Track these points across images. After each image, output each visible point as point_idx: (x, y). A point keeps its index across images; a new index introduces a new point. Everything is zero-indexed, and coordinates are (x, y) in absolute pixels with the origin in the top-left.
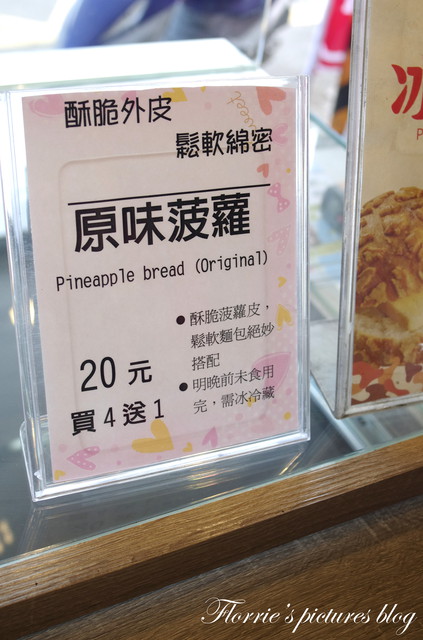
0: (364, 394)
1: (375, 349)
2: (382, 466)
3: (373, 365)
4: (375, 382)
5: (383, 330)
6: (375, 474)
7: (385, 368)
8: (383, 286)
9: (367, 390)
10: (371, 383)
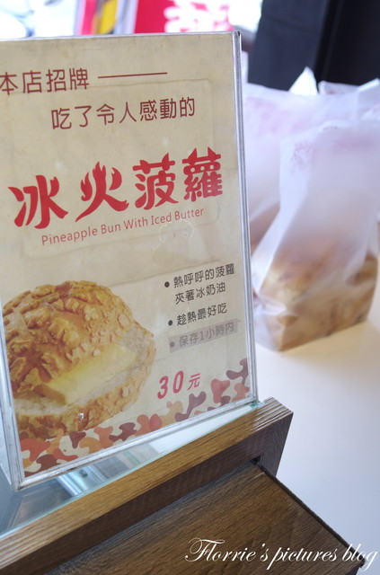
0: (35, 466)
1: (38, 425)
2: (54, 528)
3: (38, 439)
4: (44, 453)
5: (43, 408)
6: (47, 537)
7: (50, 440)
8: (35, 371)
9: (38, 462)
10: (41, 455)
